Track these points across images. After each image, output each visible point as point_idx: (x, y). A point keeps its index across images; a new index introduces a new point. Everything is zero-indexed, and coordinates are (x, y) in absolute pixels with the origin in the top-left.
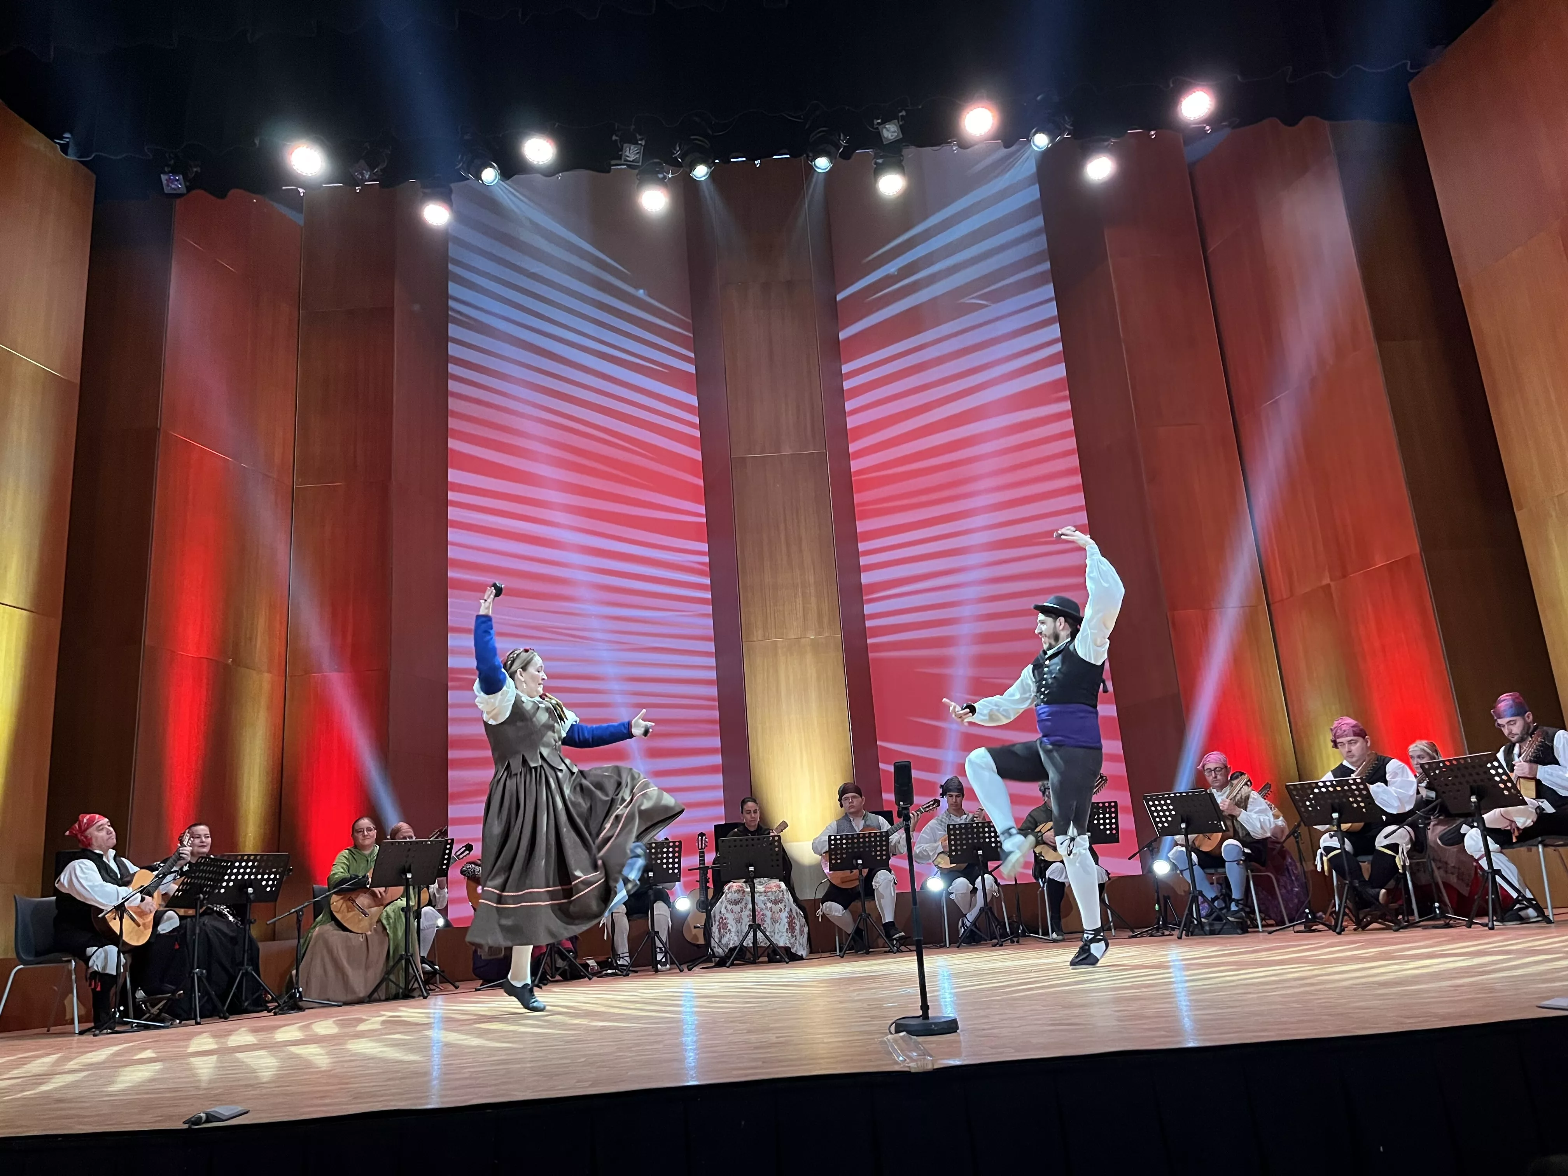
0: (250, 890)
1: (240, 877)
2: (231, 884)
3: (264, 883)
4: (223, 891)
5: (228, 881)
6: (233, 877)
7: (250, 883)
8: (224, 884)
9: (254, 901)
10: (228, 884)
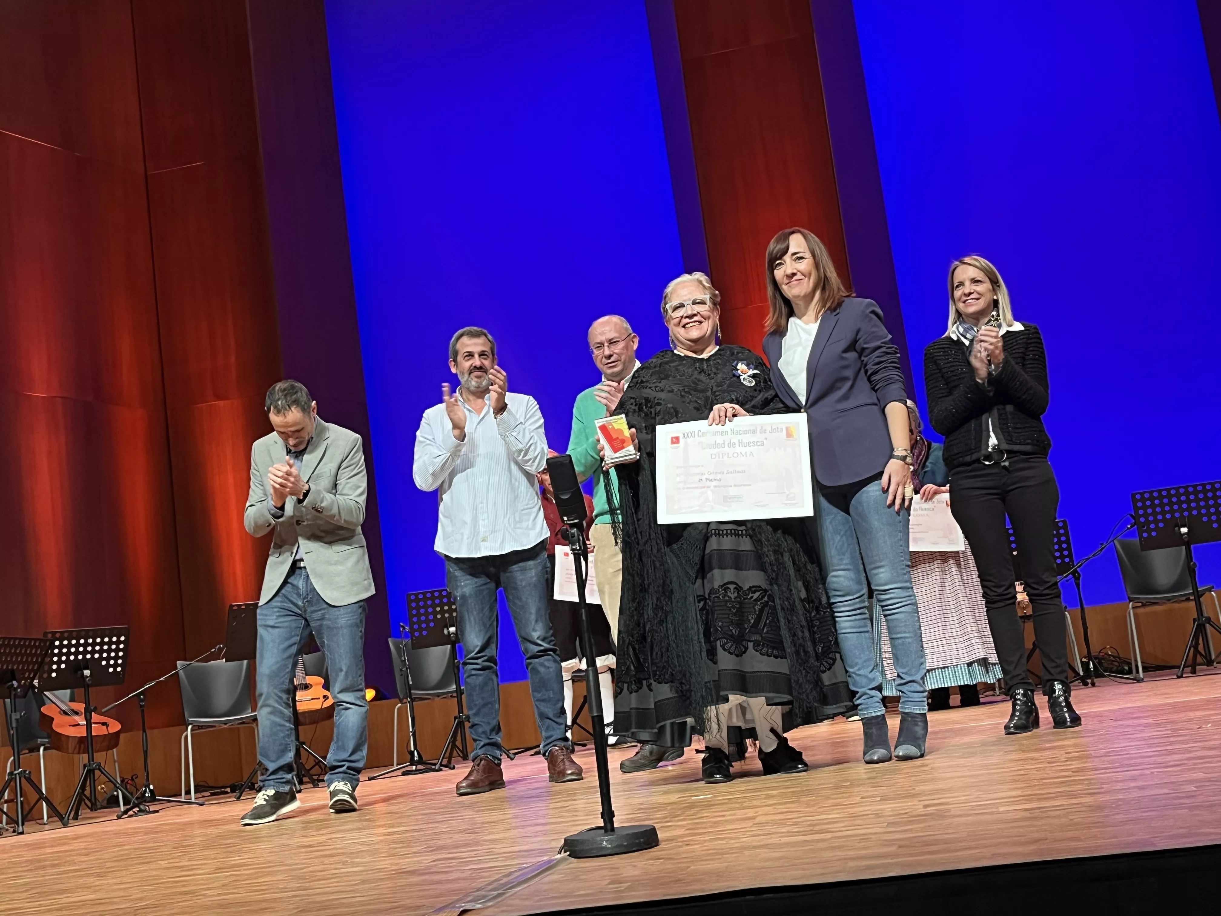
0: (87, 672)
1: (72, 658)
2: (63, 666)
3: (104, 663)
4: (54, 675)
5: (59, 663)
6: (64, 658)
7: (86, 664)
8: (55, 667)
9: (92, 686)
10: (59, 666)
